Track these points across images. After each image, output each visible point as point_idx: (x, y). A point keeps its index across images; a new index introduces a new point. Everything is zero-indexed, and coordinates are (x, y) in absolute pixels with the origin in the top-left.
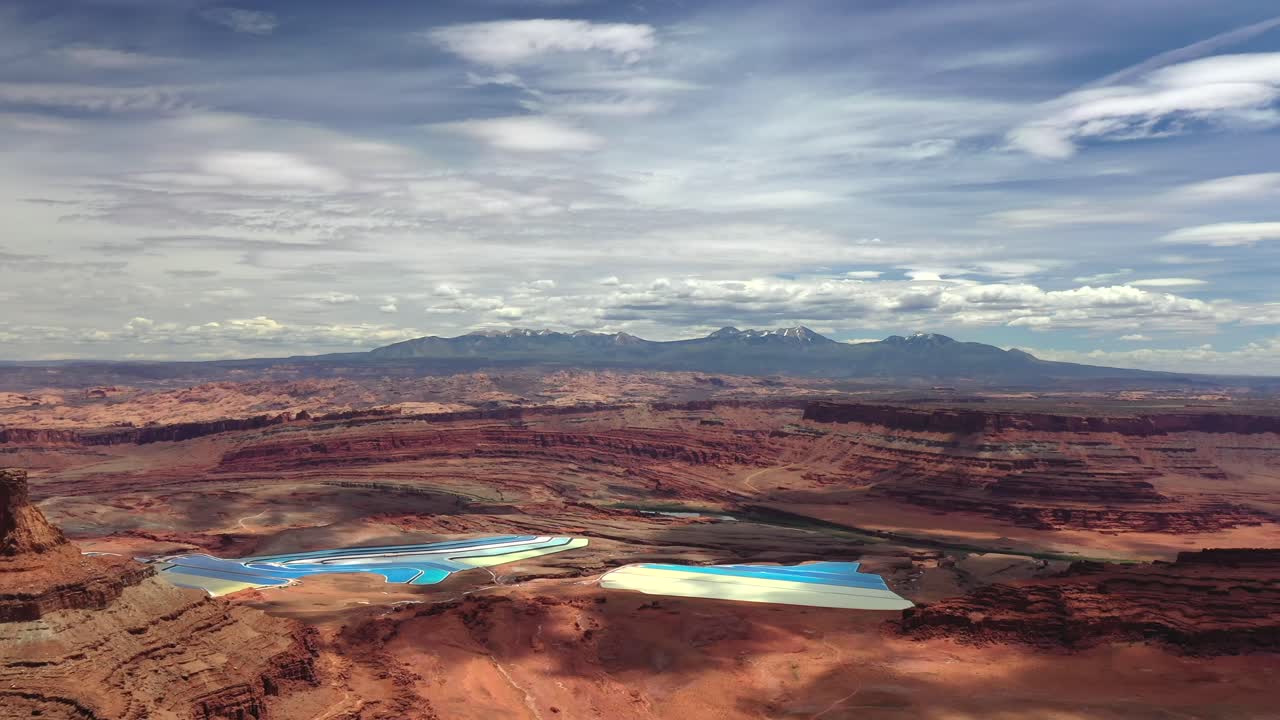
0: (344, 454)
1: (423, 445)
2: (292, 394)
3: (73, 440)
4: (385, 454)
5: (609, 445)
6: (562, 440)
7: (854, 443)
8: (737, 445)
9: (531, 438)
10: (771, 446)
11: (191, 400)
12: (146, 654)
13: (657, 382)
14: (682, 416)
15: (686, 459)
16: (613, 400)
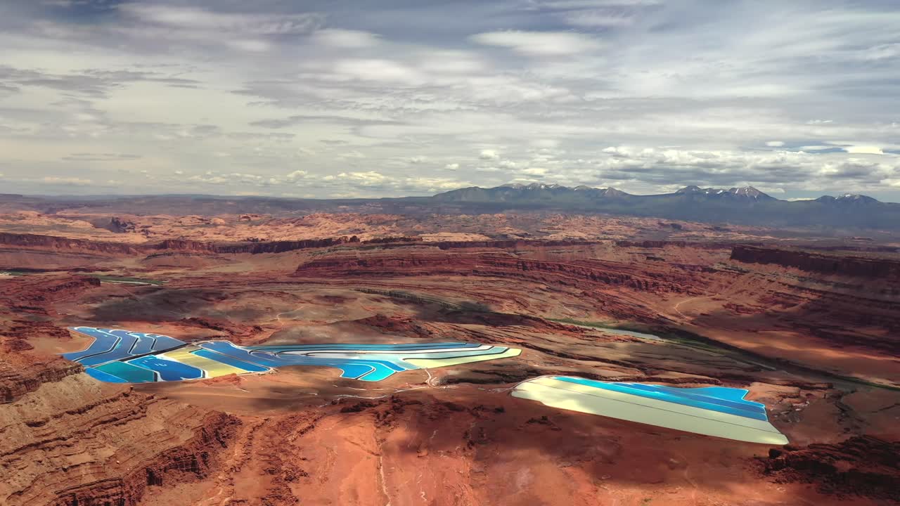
0: (378, 268)
1: (435, 265)
2: (369, 224)
3: (209, 249)
4: (405, 270)
5: (574, 272)
6: (538, 266)
7: (770, 281)
8: (674, 277)
9: (515, 263)
10: (702, 279)
11: (302, 225)
12: (37, 445)
13: (629, 225)
14: (638, 251)
15: (632, 285)
16: (593, 237)
